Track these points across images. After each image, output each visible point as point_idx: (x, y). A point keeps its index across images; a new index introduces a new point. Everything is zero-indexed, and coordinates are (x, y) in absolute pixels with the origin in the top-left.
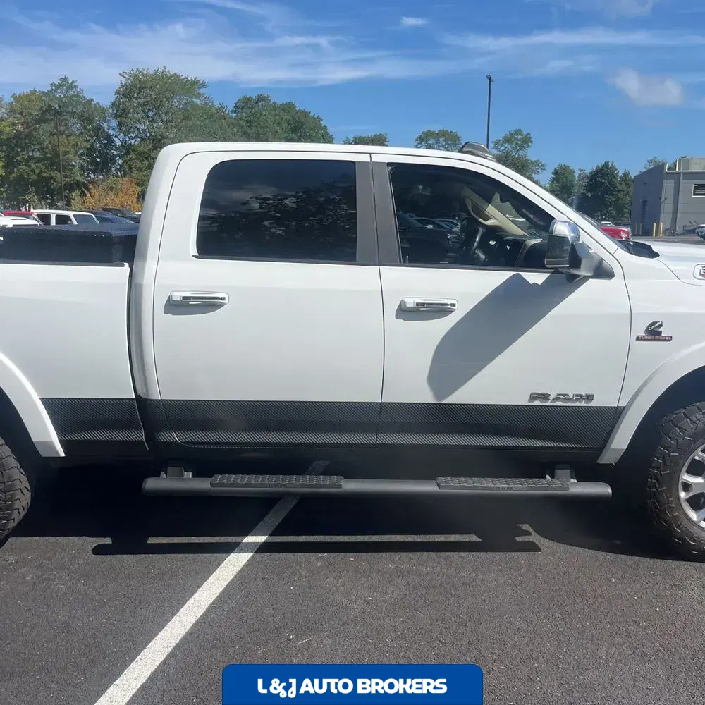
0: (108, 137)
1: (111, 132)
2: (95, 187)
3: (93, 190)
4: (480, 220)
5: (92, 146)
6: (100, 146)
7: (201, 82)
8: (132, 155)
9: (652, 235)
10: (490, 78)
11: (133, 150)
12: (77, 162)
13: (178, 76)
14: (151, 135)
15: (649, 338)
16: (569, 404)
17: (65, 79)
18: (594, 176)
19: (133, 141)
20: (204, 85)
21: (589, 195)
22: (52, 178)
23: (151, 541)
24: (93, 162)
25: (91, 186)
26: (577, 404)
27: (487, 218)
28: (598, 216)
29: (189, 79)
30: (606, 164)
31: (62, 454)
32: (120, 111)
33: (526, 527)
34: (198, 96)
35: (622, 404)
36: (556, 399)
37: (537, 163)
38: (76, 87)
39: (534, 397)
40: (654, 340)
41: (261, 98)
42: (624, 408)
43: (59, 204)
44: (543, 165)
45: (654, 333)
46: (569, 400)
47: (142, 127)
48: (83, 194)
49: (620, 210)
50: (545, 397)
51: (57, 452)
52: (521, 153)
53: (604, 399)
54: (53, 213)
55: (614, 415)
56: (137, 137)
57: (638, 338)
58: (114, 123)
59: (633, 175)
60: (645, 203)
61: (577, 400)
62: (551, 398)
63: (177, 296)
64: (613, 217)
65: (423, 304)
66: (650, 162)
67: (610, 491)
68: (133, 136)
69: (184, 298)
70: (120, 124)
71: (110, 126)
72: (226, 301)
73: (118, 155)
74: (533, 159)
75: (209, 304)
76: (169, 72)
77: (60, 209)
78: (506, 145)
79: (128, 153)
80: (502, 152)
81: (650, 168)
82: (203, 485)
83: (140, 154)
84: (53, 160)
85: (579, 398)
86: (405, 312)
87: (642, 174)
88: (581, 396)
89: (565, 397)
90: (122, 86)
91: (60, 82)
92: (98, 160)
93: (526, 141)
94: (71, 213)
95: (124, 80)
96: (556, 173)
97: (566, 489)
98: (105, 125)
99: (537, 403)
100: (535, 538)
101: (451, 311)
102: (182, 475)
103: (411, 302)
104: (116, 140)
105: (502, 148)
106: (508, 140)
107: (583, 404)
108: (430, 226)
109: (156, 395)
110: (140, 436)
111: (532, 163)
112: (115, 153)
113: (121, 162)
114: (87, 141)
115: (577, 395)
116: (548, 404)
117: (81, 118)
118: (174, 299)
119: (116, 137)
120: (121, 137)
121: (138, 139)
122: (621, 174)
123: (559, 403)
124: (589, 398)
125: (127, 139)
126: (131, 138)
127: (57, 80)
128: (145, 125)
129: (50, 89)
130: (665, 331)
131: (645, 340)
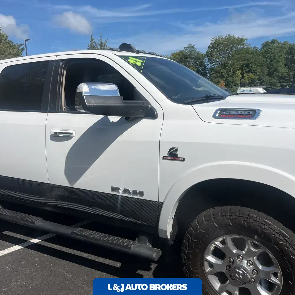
0: (205, 66)
1: (206, 63)
8: (213, 72)
11: (214, 70)
13: (234, 37)
14: (221, 63)
15: (170, 158)
17: (190, 45)
19: (214, 66)
20: (246, 39)
29: (240, 37)
32: (209, 54)
34: (243, 45)
36: (124, 192)
38: (194, 48)
39: (113, 189)
40: (173, 160)
41: (273, 41)
42: (162, 203)
45: (173, 155)
47: (218, 60)
56: (216, 64)
58: (207, 59)
62: (121, 191)
70: (209, 60)
71: (206, 61)
73: (208, 72)
76: (231, 36)
79: (211, 72)
83: (216, 71)
88: (137, 192)
89: (128, 191)
90: (210, 44)
91: (188, 46)
95: (212, 42)
99: (115, 193)
101: (71, 137)
104: (208, 66)
107: (139, 197)
113: (209, 75)
114: (196, 68)
116: (120, 194)
117: (195, 59)
119: (207, 65)
120: (210, 65)
121: (216, 66)
123: (126, 195)
124: (141, 193)
125: (212, 66)
126: (213, 65)
127: (187, 46)
128: (219, 59)
129: (184, 49)
130: (180, 154)
131: (169, 159)
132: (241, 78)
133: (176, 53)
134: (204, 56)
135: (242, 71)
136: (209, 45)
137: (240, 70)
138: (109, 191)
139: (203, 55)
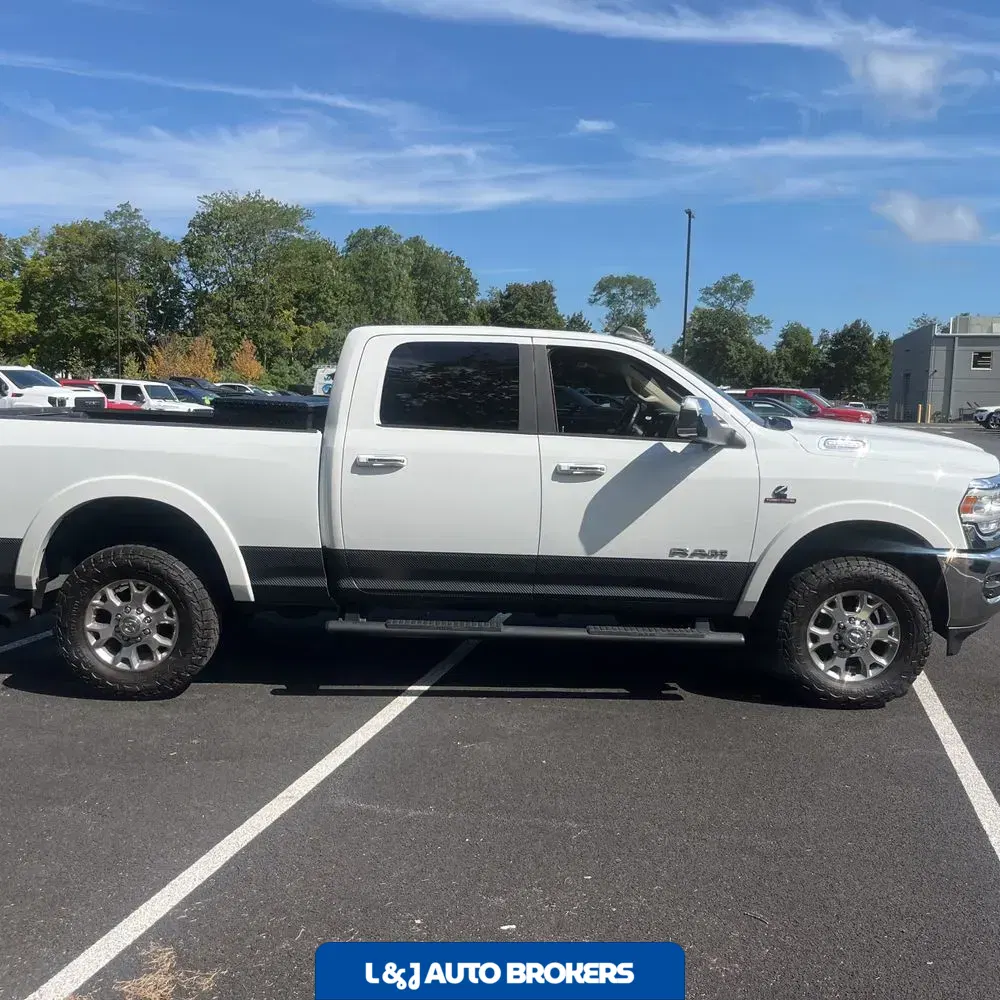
0: (177, 282)
1: (182, 276)
2: (160, 349)
3: (157, 353)
4: (640, 396)
5: (155, 293)
6: (165, 294)
7: (305, 211)
8: (207, 307)
9: (916, 421)
10: (689, 213)
11: (209, 300)
12: (133, 314)
13: (274, 203)
14: (234, 279)
15: (776, 500)
16: (705, 559)
17: (126, 206)
18: (839, 339)
19: (209, 288)
20: (308, 214)
21: (833, 365)
22: (100, 336)
23: (321, 687)
24: (154, 315)
25: (155, 347)
26: (713, 559)
27: (647, 395)
28: (845, 394)
29: (289, 206)
30: (857, 324)
31: (253, 599)
32: (192, 249)
33: (672, 685)
34: (300, 230)
35: (754, 560)
36: (693, 555)
37: (759, 320)
38: (139, 217)
39: (673, 553)
40: (781, 502)
41: (379, 232)
42: (755, 563)
43: (108, 371)
44: (767, 323)
45: (780, 496)
46: (705, 555)
47: (223, 269)
48: (141, 359)
49: (875, 385)
50: (683, 553)
51: (248, 597)
52: (739, 306)
53: (737, 555)
54: (119, 383)
55: (747, 570)
56: (215, 282)
57: (766, 501)
58: (185, 263)
59: (893, 338)
60: (907, 376)
61: (712, 555)
62: (689, 553)
63: (363, 459)
64: (867, 396)
65: (576, 468)
66: (917, 321)
67: (743, 639)
68: (210, 281)
69: (369, 460)
70: (193, 266)
71: (181, 269)
72: (404, 464)
73: (189, 306)
74: (753, 315)
75: (391, 466)
76: (263, 197)
77: (108, 377)
78: (719, 295)
79: (201, 304)
80: (712, 305)
81: (916, 328)
82: (379, 627)
83: (217, 305)
84: (104, 312)
85: (714, 553)
86: (561, 475)
87: (906, 337)
88: (716, 552)
89: (701, 553)
90: (199, 216)
91: (119, 209)
92: (161, 312)
93: (747, 290)
94: (142, 384)
95: (202, 206)
96: (784, 335)
97: (703, 636)
98: (174, 268)
99: (677, 558)
100: (680, 691)
101: (600, 475)
102: (358, 620)
103: (565, 466)
104: (188, 286)
105: (712, 300)
106: (722, 288)
107: (718, 559)
108: (607, 405)
109: (340, 546)
110: (323, 582)
111: (753, 320)
112: (185, 303)
113: (191, 314)
114: (149, 287)
115: (712, 551)
116: (687, 558)
117: (144, 256)
118: (361, 461)
119: (188, 282)
120: (195, 282)
121: (217, 286)
122: (875, 337)
123: (696, 559)
124: (723, 554)
125: (203, 285)
126: (207, 284)
127: (114, 207)
128: (226, 266)
129: (104, 219)
130: (790, 495)
131: (772, 502)
132: (294, 335)
133: (73, 228)
134: (175, 252)
135: (299, 313)
136: (192, 216)
137: (295, 310)
138: (665, 556)
139: (170, 244)
